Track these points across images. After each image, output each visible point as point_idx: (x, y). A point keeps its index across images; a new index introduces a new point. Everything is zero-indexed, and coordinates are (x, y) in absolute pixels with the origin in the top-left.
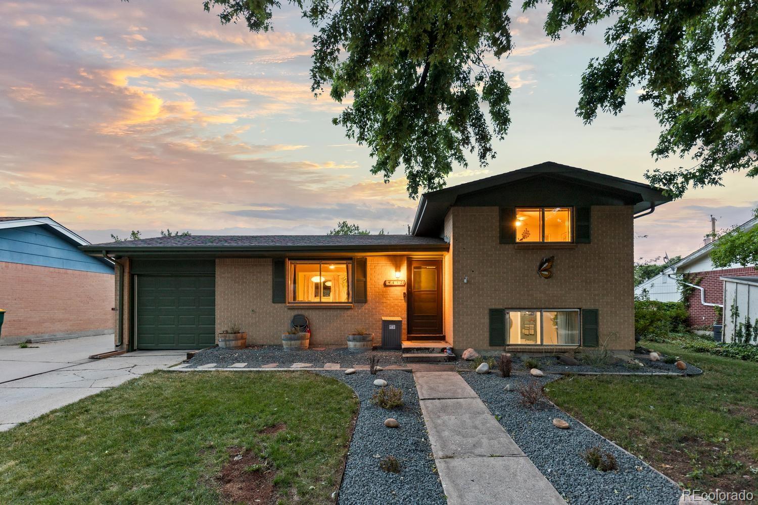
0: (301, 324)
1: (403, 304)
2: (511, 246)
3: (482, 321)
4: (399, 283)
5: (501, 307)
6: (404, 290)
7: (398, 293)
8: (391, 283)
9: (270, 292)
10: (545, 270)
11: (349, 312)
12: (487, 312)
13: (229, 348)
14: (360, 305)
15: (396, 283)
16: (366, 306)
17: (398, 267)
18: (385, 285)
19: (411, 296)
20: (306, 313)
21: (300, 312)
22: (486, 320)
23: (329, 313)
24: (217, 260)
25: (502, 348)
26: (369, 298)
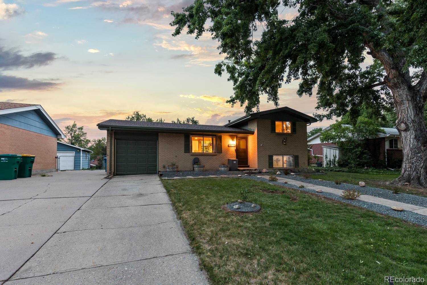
0: (196, 162)
1: (235, 154)
2: (275, 134)
3: (266, 159)
4: (233, 146)
5: (272, 154)
6: (235, 148)
7: (233, 149)
8: (231, 146)
9: (183, 148)
10: (284, 142)
11: (215, 157)
12: (268, 156)
13: (174, 171)
14: (219, 154)
15: (232, 146)
16: (222, 154)
17: (233, 139)
18: (228, 146)
19: (237, 151)
20: (199, 157)
21: (197, 157)
22: (268, 159)
23: (207, 157)
24: (159, 134)
25: (272, 169)
26: (223, 151)
